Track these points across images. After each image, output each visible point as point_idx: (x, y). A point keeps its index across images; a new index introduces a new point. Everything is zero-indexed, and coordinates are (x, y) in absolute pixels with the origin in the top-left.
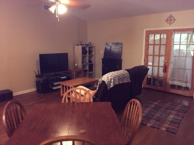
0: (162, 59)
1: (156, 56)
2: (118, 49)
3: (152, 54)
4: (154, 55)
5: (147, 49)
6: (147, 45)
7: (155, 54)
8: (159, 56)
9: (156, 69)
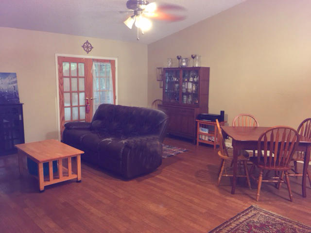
0: (82, 95)
1: (74, 92)
2: (9, 84)
3: (69, 90)
4: (71, 92)
5: (61, 84)
6: (61, 77)
7: (73, 90)
8: (78, 92)
9: (75, 110)
